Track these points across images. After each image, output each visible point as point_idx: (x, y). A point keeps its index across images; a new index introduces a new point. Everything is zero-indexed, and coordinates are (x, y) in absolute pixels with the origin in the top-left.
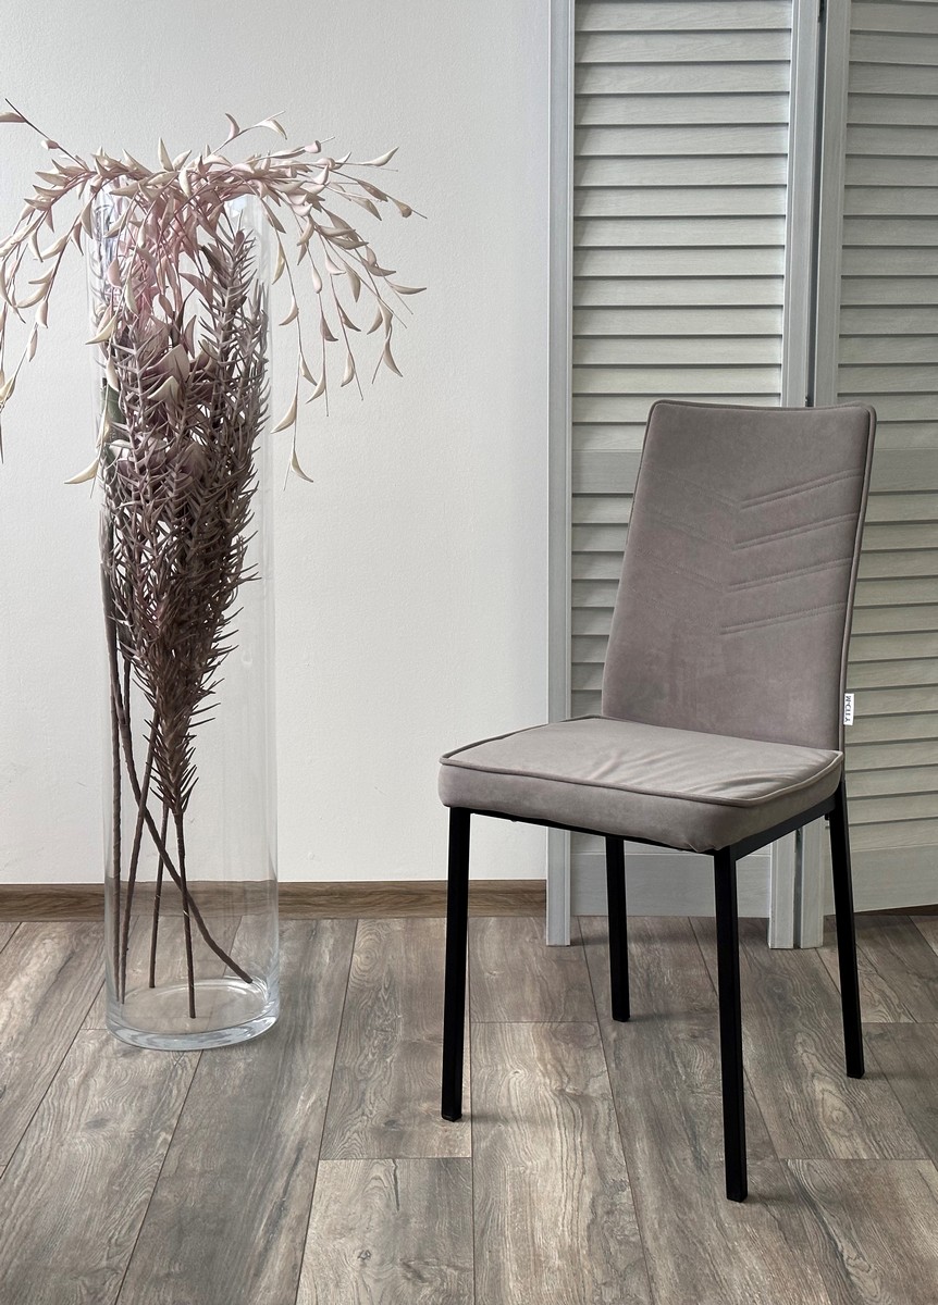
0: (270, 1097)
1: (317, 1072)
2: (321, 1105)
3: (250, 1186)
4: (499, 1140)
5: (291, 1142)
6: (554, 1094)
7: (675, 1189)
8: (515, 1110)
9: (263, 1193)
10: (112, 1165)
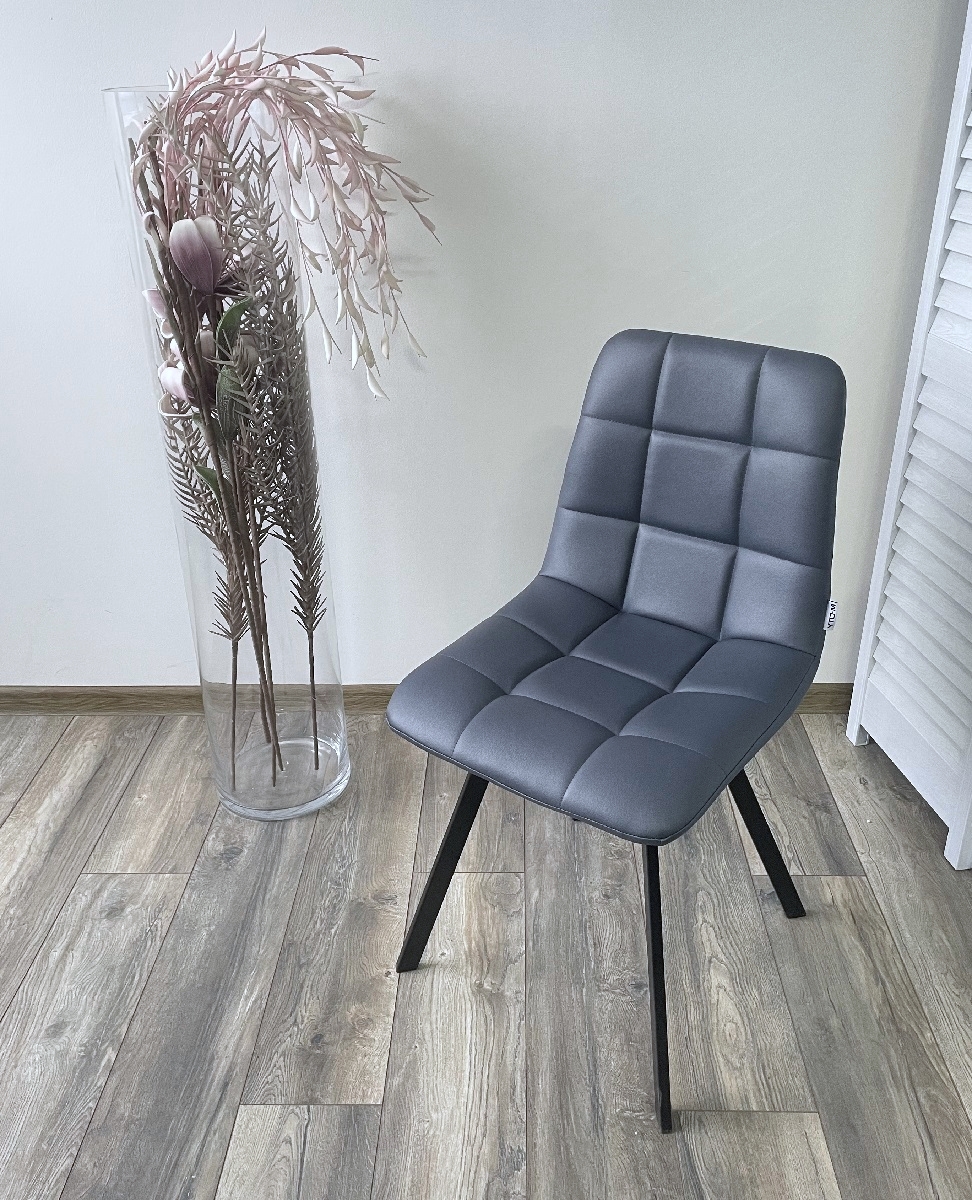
0: (218, 990)
1: (267, 948)
2: (260, 1008)
3: (167, 1150)
4: (411, 1074)
5: (219, 1072)
6: (473, 993)
7: (570, 1166)
8: (434, 1017)
9: (176, 1164)
10: (52, 1105)
